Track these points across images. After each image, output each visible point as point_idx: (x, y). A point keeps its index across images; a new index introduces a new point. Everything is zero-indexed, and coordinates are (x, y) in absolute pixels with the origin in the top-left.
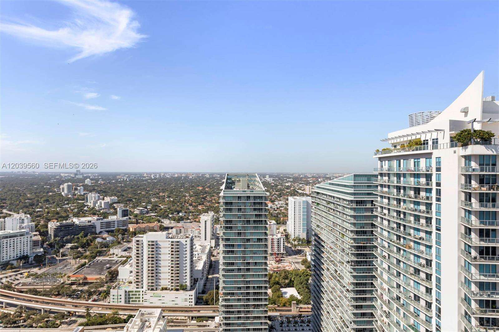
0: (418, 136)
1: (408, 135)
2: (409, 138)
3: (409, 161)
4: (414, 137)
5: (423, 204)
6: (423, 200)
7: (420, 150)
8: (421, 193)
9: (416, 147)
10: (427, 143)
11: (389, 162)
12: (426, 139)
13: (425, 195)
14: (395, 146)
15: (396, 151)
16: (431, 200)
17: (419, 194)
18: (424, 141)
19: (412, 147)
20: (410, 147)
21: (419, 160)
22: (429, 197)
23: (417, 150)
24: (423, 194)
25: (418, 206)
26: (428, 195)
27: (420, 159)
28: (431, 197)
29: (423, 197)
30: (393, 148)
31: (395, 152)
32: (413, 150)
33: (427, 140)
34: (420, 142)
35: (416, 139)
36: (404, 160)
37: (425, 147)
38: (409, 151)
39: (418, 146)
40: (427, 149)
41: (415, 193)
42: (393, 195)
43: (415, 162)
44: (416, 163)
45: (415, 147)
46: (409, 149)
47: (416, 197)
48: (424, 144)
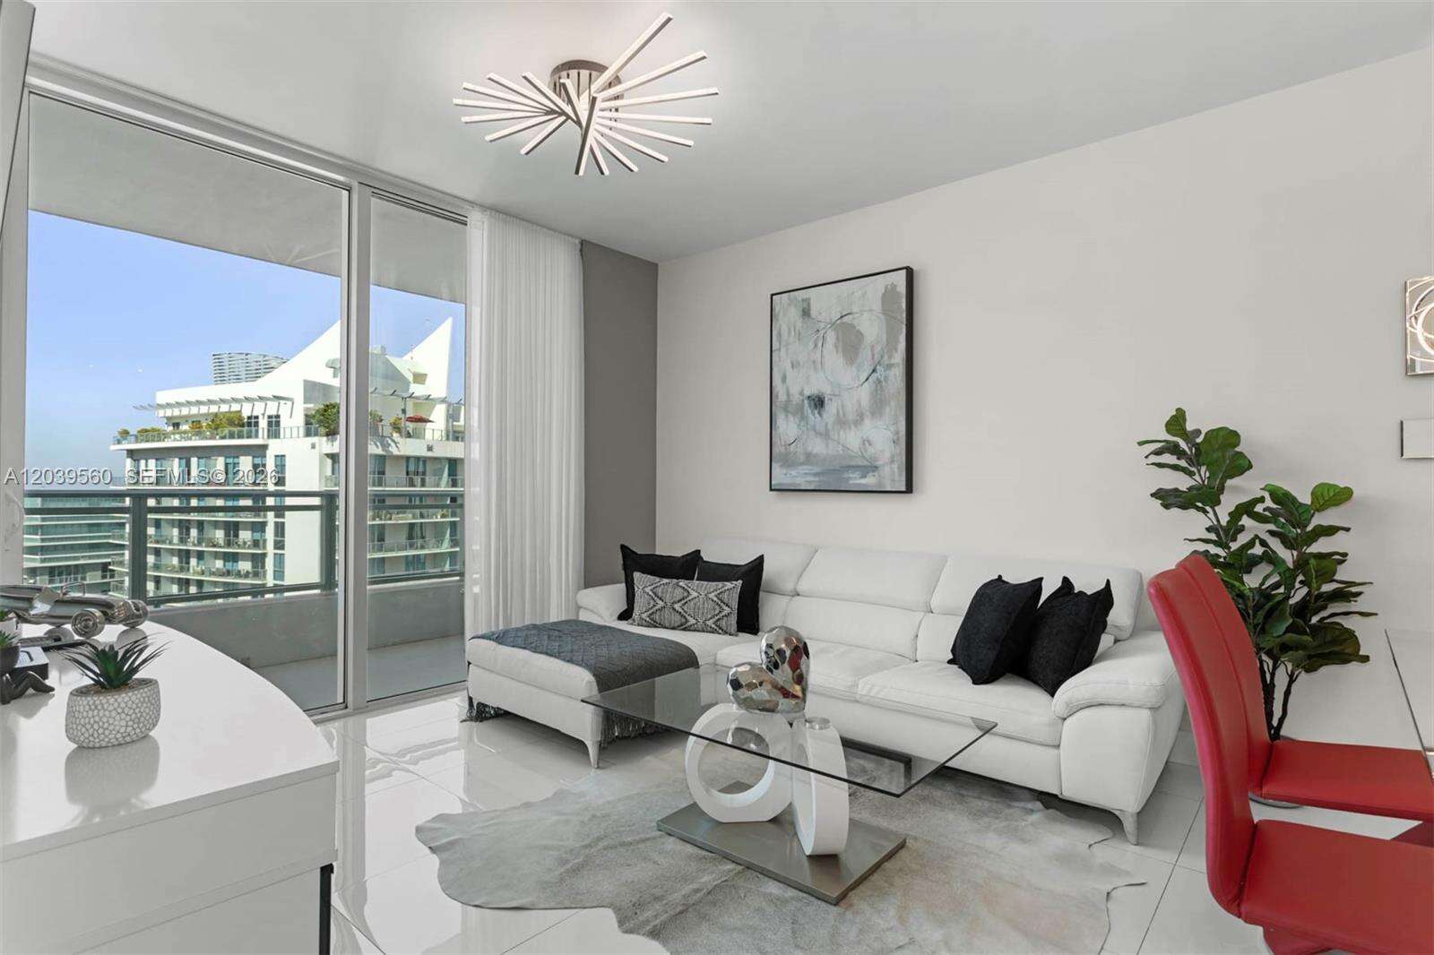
0: (235, 407)
1: (211, 402)
2: (214, 409)
3: (212, 462)
4: (224, 408)
5: (245, 557)
6: (245, 548)
7: (240, 436)
8: (241, 532)
9: (230, 431)
10: (257, 424)
11: (159, 462)
12: (255, 414)
13: (250, 537)
14: (176, 425)
15: (177, 436)
16: (264, 548)
17: (236, 535)
18: (249, 418)
19: (219, 430)
20: (216, 429)
21: (236, 460)
22: (258, 540)
23: (232, 436)
24: (245, 535)
25: (235, 564)
26: (257, 536)
27: (238, 457)
28: (265, 541)
29: (245, 543)
30: (171, 428)
31: (175, 440)
32: (223, 438)
33: (257, 417)
34: (241, 418)
35: (230, 412)
36: (199, 458)
37: (251, 431)
38: (212, 438)
39: (236, 430)
40: (257, 436)
41: (227, 535)
42: (171, 543)
43: (227, 465)
44: (230, 467)
45: (226, 431)
46: (212, 434)
47: (229, 544)
48: (249, 424)
